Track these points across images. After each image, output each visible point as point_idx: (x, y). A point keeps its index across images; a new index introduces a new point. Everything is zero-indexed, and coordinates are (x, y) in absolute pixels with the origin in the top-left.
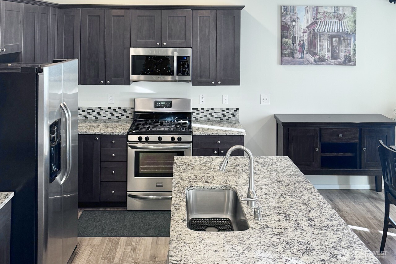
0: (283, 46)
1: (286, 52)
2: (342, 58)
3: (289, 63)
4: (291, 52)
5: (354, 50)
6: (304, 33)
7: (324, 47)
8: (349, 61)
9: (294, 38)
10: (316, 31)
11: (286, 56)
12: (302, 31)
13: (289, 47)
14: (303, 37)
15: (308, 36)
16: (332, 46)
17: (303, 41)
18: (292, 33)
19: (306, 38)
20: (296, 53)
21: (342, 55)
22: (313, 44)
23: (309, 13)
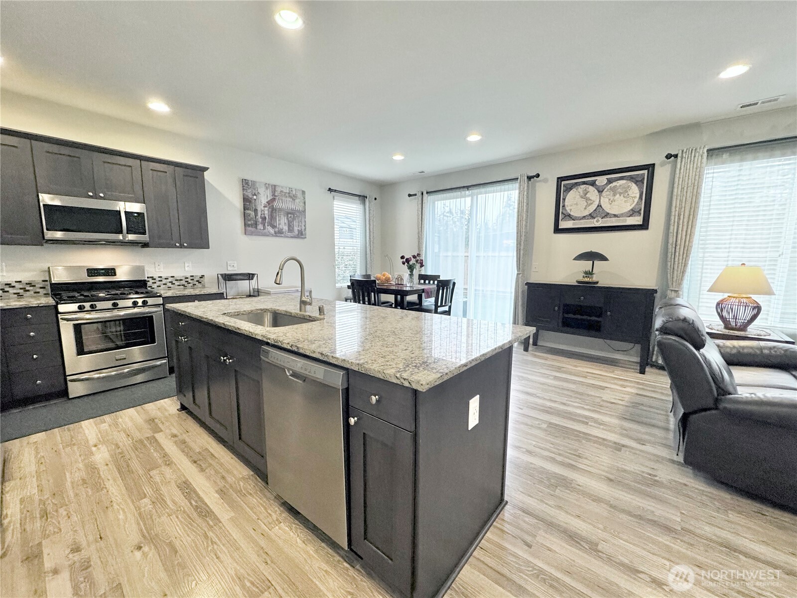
0: (245, 216)
1: (249, 223)
2: (297, 233)
3: (252, 234)
4: (254, 223)
5: (305, 226)
6: (264, 207)
7: (282, 221)
8: (301, 235)
9: (256, 211)
10: (275, 206)
11: (249, 227)
12: (263, 205)
13: (251, 218)
14: (264, 211)
15: (268, 210)
16: (288, 221)
17: (264, 214)
18: (253, 206)
19: (266, 212)
20: (259, 224)
21: (296, 229)
22: (272, 217)
23: (268, 190)
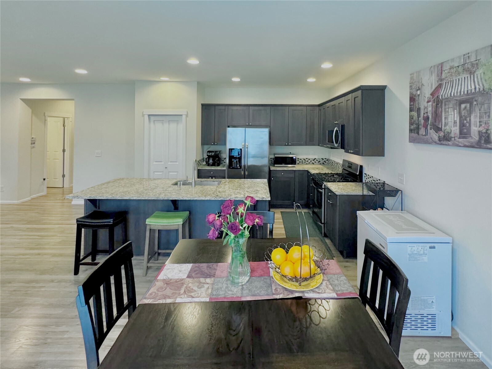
2: (477, 138)
4: (416, 127)
6: (428, 102)
8: (486, 141)
9: (419, 110)
10: (440, 97)
14: (427, 108)
15: (432, 105)
16: (461, 117)
17: (427, 113)
18: (417, 105)
19: (430, 109)
20: (420, 129)
21: (475, 130)
22: (437, 115)
23: (433, 75)
